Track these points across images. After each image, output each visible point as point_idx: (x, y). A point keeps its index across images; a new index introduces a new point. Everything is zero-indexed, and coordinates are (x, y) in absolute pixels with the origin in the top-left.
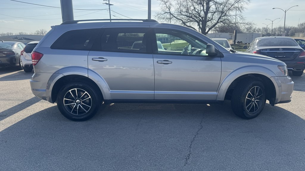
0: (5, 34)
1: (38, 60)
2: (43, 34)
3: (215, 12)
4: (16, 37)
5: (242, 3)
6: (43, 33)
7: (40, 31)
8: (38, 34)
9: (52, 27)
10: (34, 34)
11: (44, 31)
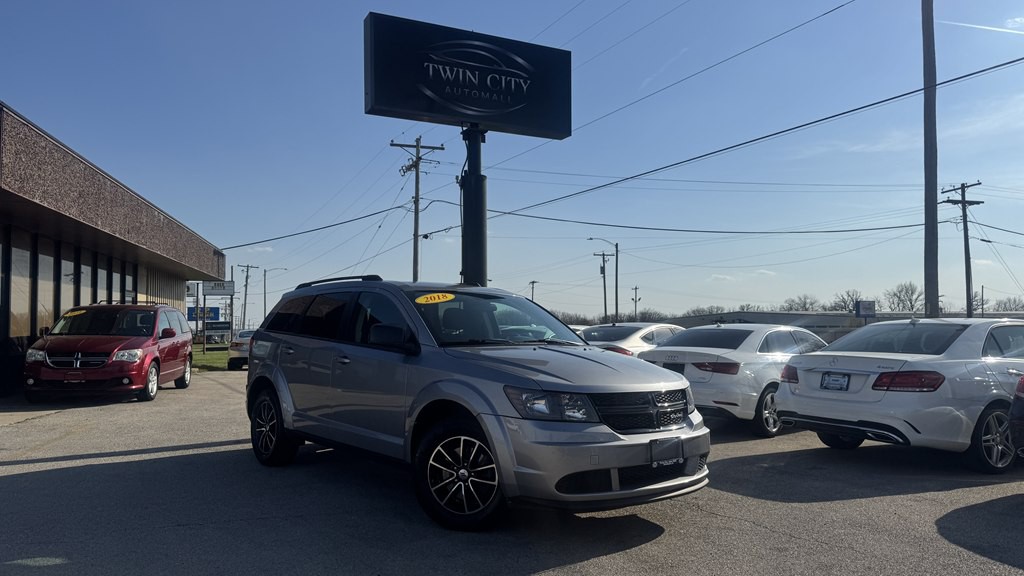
0: (703, 311)
2: (807, 310)
4: (719, 319)
6: (807, 306)
7: (797, 300)
8: (791, 309)
10: (778, 311)
11: (808, 301)
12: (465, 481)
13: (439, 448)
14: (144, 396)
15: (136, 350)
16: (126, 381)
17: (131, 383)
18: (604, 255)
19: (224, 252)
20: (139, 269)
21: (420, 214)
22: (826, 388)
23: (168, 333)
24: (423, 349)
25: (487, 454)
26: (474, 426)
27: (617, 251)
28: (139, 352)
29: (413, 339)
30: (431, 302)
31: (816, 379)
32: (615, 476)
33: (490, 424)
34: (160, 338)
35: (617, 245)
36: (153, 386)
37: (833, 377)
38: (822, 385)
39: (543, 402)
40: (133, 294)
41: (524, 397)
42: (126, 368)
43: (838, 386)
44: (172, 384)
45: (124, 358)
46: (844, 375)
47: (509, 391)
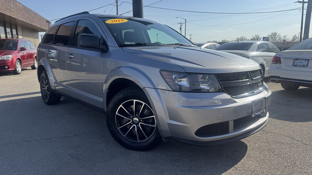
12: (137, 124)
13: (121, 106)
14: (15, 73)
15: (9, 55)
16: (6, 67)
17: (9, 68)
18: (181, 23)
19: (50, 22)
20: (18, 27)
21: (118, 7)
22: (295, 66)
23: (23, 49)
24: (110, 48)
25: (149, 110)
26: (141, 94)
27: (186, 22)
28: (11, 56)
29: (105, 43)
30: (114, 23)
31: (291, 62)
32: (231, 125)
33: (151, 94)
34: (20, 51)
35: (186, 20)
36: (19, 69)
37: (299, 61)
38: (293, 64)
39: (185, 79)
40: (17, 36)
41: (174, 77)
42: (6, 63)
43: (302, 65)
44: (30, 68)
45: (5, 59)
46: (306, 60)
47: (164, 73)
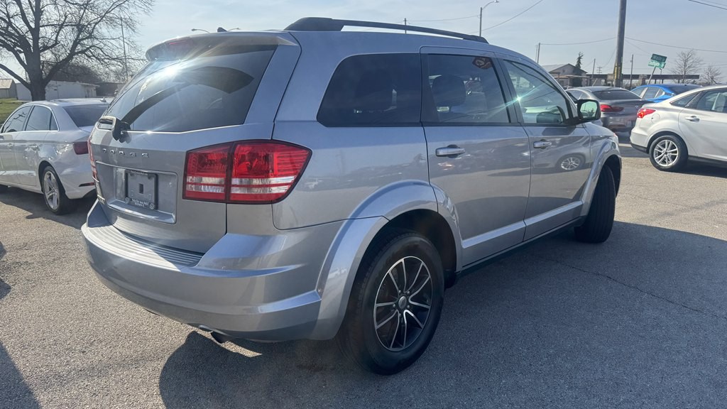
1: (290, 179)
3: (62, 25)
5: (132, 10)
9: (220, 30)
